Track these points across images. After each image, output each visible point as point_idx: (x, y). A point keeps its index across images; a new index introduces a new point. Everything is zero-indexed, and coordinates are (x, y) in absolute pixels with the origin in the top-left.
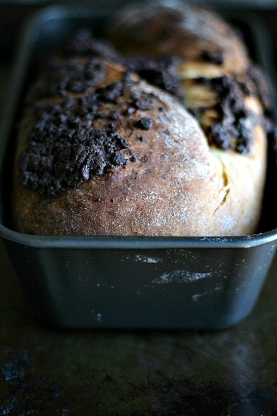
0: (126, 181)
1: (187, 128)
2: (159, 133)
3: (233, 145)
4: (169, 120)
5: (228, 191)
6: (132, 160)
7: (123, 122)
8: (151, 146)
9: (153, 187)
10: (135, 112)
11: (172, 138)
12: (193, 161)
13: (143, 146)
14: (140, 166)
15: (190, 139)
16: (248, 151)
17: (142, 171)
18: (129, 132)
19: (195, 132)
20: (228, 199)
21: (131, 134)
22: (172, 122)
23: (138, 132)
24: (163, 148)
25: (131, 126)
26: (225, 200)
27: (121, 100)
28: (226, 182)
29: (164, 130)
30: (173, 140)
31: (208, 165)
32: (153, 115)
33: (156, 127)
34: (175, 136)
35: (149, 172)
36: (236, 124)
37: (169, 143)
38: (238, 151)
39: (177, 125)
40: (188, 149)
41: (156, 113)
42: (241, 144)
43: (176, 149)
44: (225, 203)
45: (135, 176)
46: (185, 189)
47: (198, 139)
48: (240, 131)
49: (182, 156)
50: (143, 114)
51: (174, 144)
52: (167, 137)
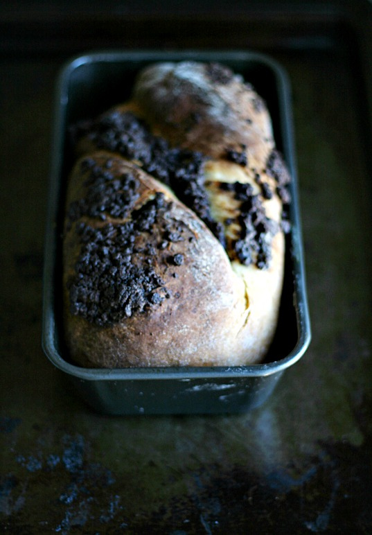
0: (162, 317)
1: (213, 258)
2: (190, 267)
3: (255, 260)
4: (198, 252)
5: (249, 313)
6: (167, 296)
7: (158, 257)
8: (183, 282)
9: (185, 321)
10: (168, 245)
11: (201, 271)
12: (219, 293)
13: (176, 282)
14: (174, 302)
15: (216, 269)
16: (267, 267)
17: (175, 307)
18: (163, 268)
19: (220, 261)
20: (249, 321)
21: (165, 270)
22: (200, 253)
23: (172, 269)
24: (193, 283)
25: (165, 260)
26: (246, 322)
27: (155, 230)
28: (247, 305)
29: (194, 264)
30: (201, 274)
31: (232, 293)
32: (184, 247)
33: (187, 263)
34: (204, 270)
35: (181, 307)
36: (257, 238)
37: (199, 278)
38: (258, 267)
39: (205, 257)
40: (214, 281)
41: (187, 243)
42: (261, 260)
43: (204, 283)
44: (247, 325)
45: (169, 312)
46: (212, 320)
47: (223, 267)
48: (261, 245)
49: (209, 289)
50: (176, 248)
51: (203, 278)
52: (197, 271)
